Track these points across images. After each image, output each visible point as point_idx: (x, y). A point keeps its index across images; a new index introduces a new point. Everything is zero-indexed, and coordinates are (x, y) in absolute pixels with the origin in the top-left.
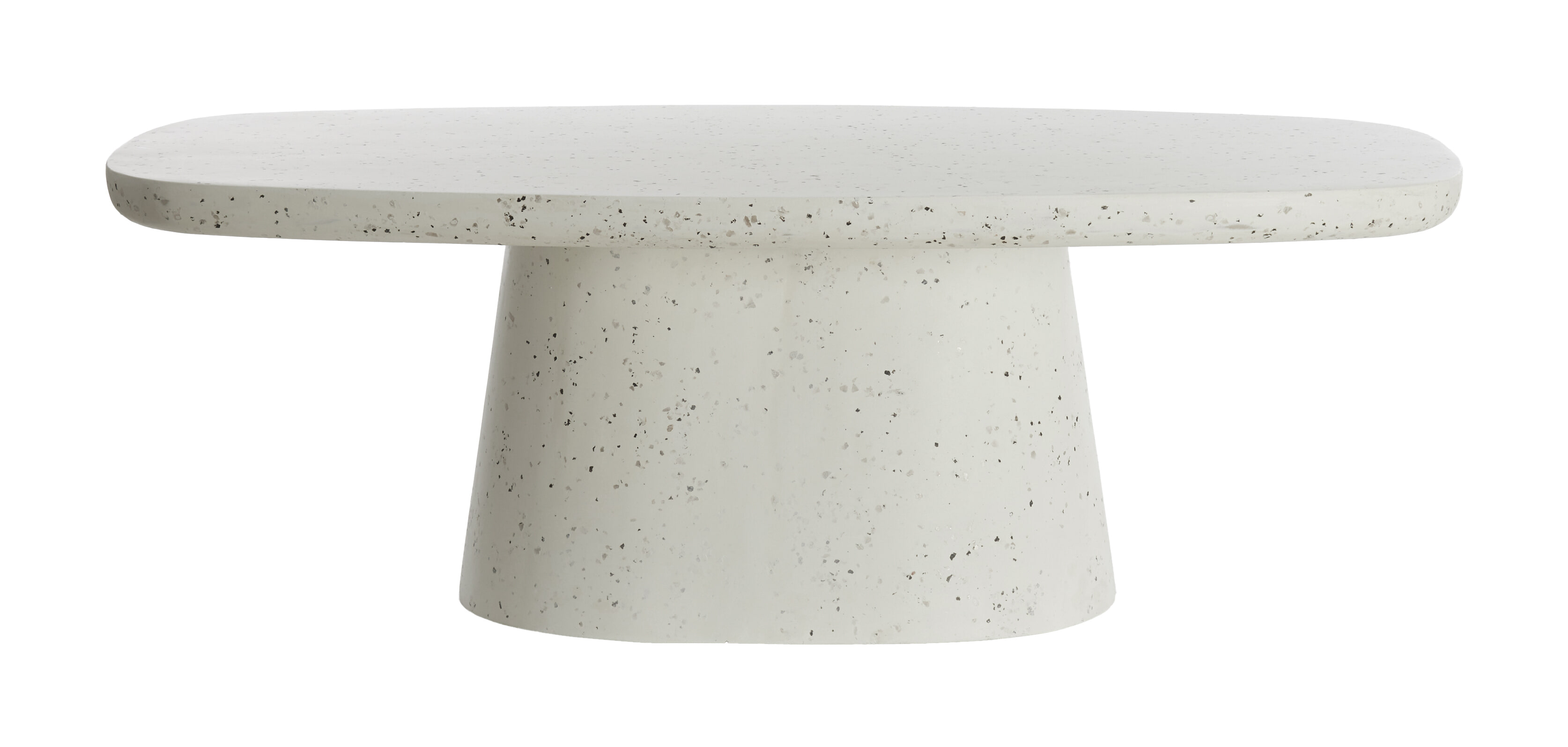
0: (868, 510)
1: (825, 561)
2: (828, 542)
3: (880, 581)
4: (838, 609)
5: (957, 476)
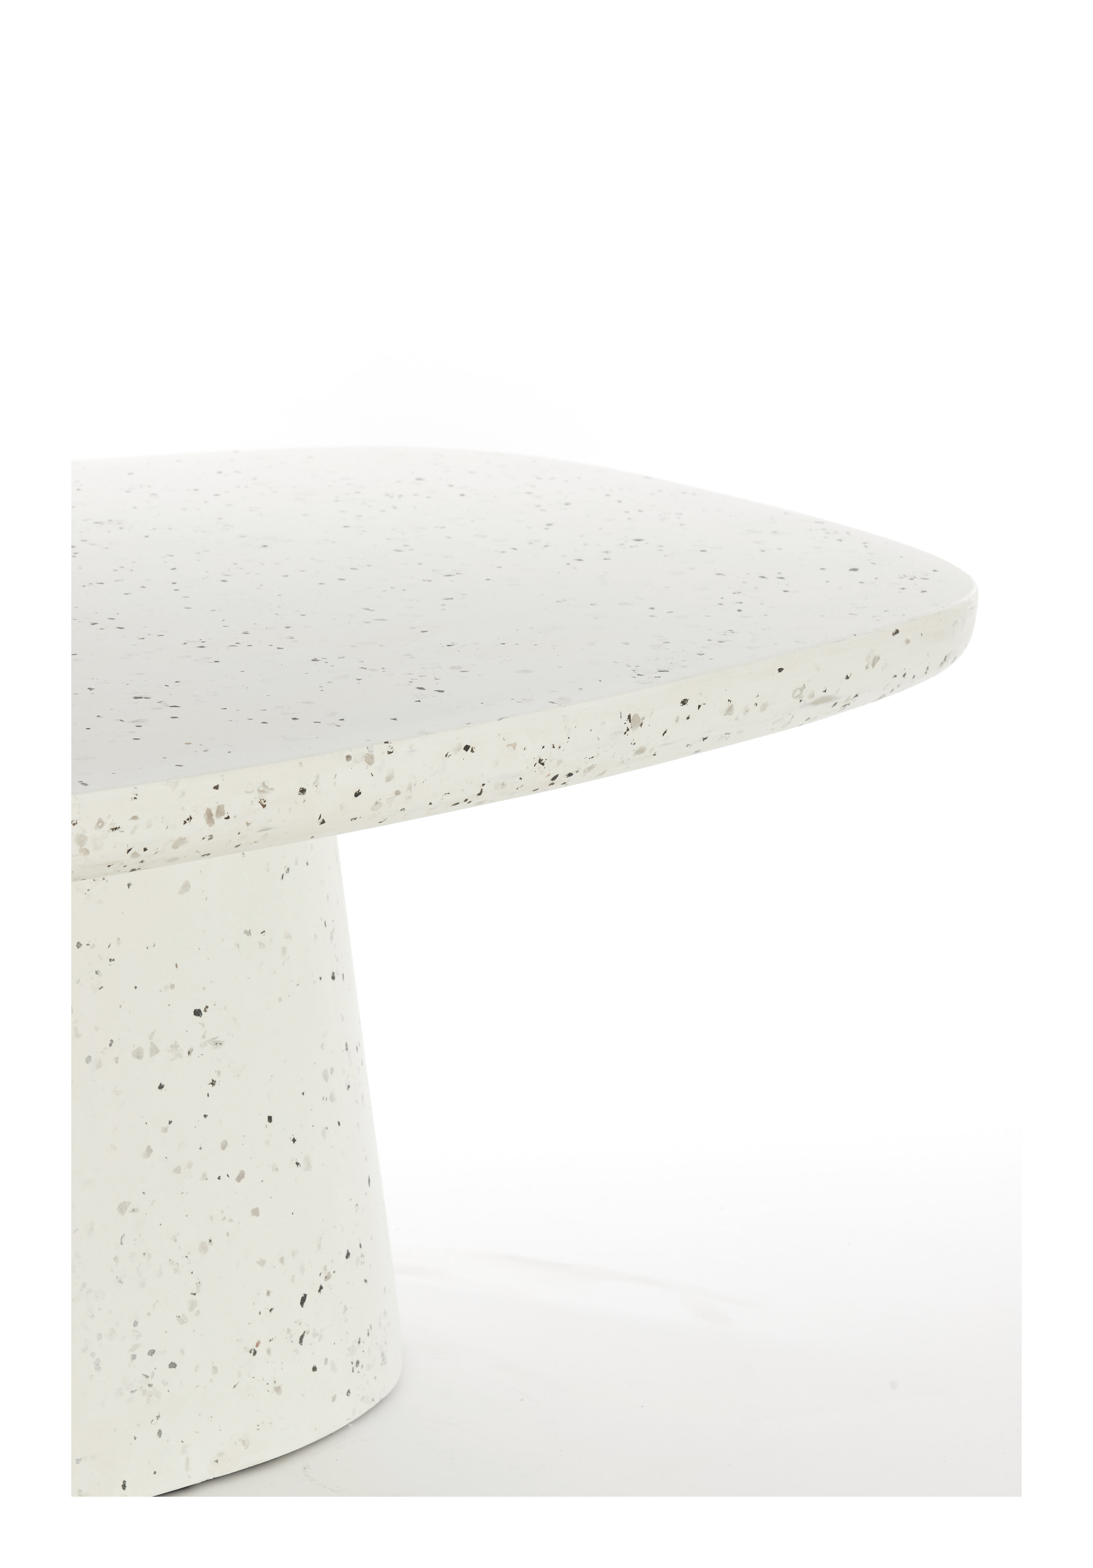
0: (189, 1253)
1: (134, 1357)
2: (135, 1324)
3: (215, 1369)
4: (160, 1433)
5: (297, 1164)
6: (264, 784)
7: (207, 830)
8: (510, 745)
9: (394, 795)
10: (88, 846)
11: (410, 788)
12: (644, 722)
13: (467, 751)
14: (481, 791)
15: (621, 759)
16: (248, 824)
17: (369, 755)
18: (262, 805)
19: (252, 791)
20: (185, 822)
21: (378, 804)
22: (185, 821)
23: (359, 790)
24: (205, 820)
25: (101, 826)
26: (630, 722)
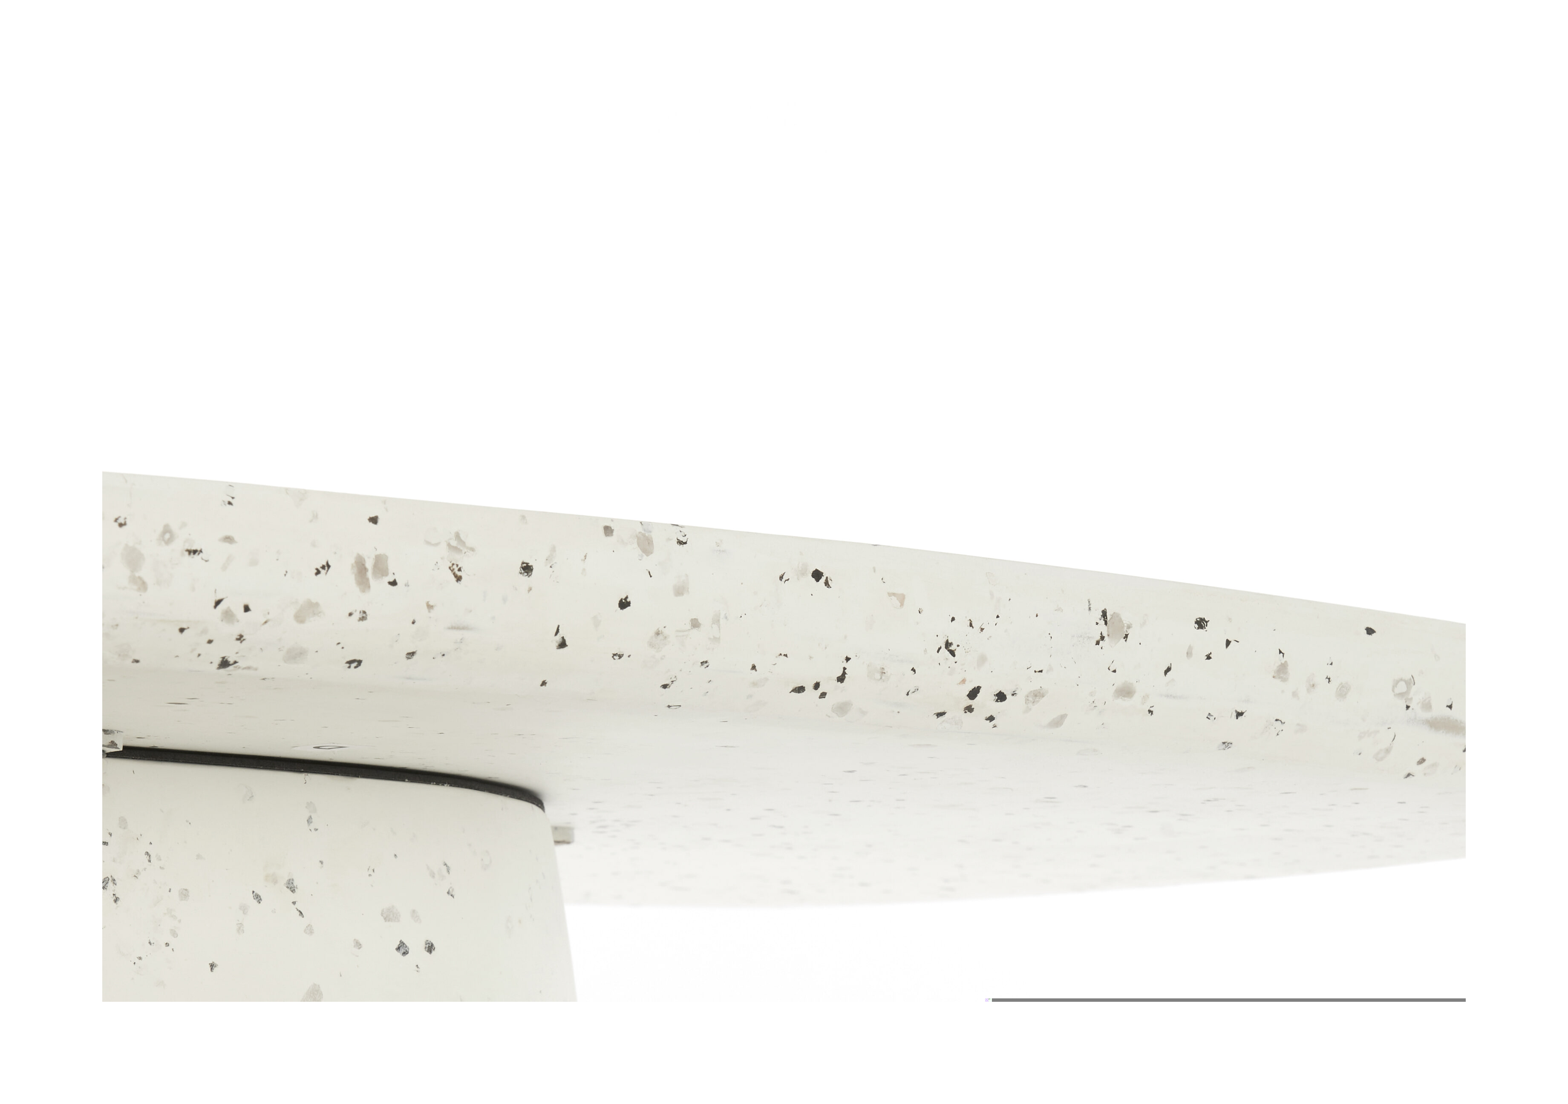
6: (457, 536)
7: (358, 601)
8: (894, 594)
9: (689, 626)
10: (145, 573)
11: (716, 621)
12: (1130, 632)
13: (818, 580)
14: (844, 674)
15: (1091, 694)
16: (430, 607)
17: (644, 535)
18: (456, 576)
19: (437, 544)
20: (318, 572)
21: (661, 637)
22: (317, 569)
23: (627, 597)
24: (353, 577)
25: (169, 539)
26: (1106, 624)
